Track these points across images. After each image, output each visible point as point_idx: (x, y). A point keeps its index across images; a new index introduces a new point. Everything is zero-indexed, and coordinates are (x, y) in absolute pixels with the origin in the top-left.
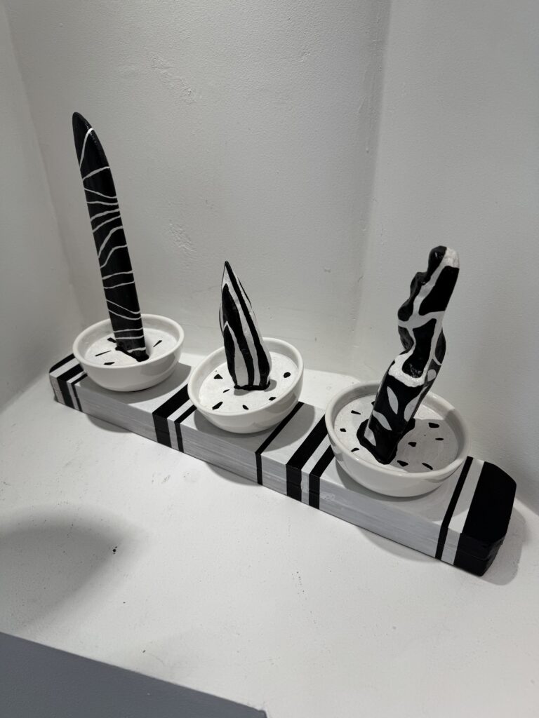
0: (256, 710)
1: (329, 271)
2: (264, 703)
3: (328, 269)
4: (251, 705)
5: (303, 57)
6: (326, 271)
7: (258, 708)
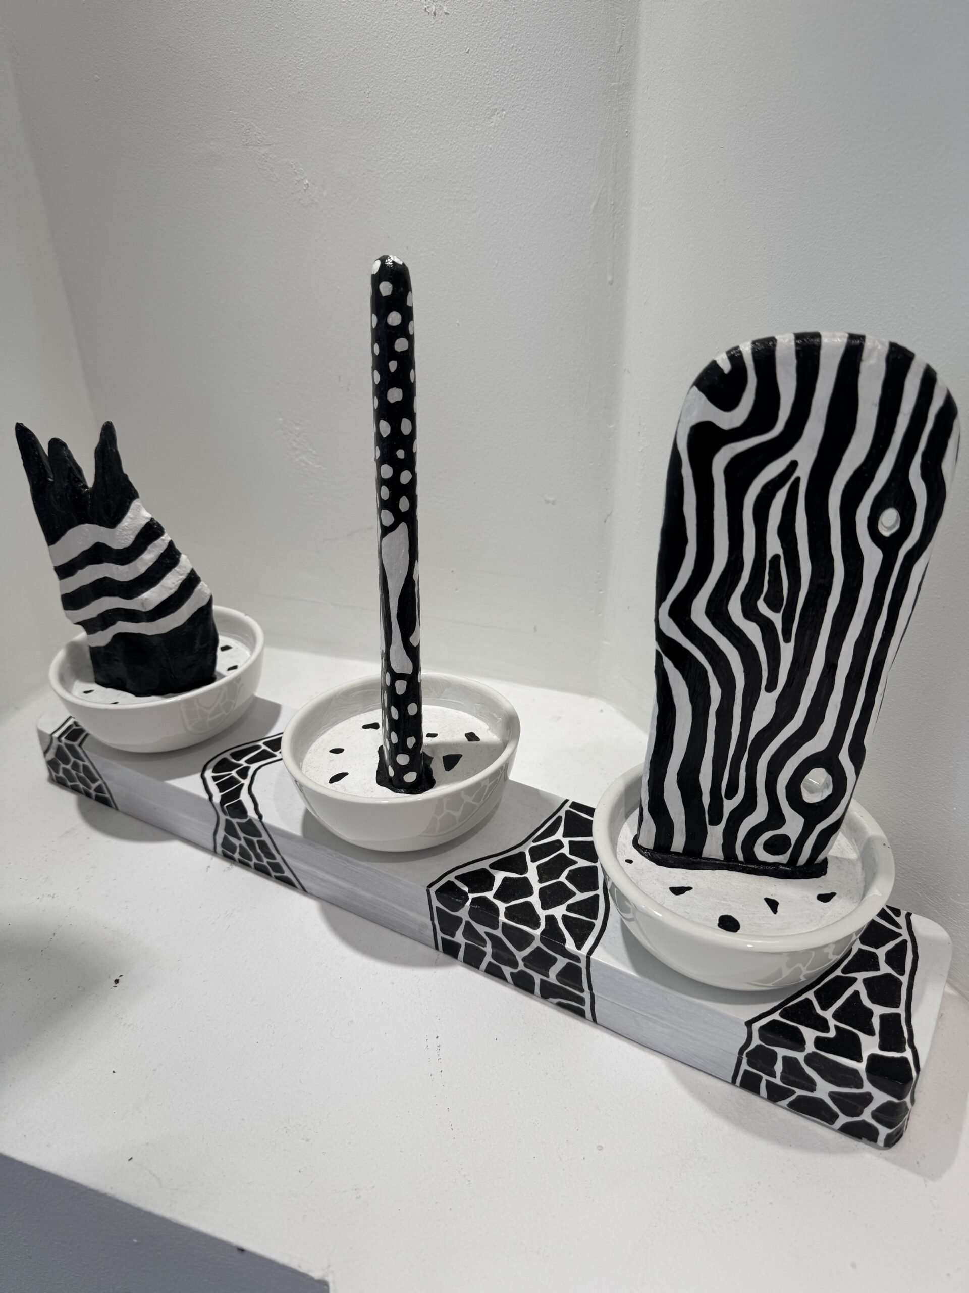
0: (312, 1279)
1: (553, 503)
2: (329, 1266)
3: (551, 499)
4: (303, 1269)
5: (494, 118)
6: (547, 502)
7: (316, 1275)
